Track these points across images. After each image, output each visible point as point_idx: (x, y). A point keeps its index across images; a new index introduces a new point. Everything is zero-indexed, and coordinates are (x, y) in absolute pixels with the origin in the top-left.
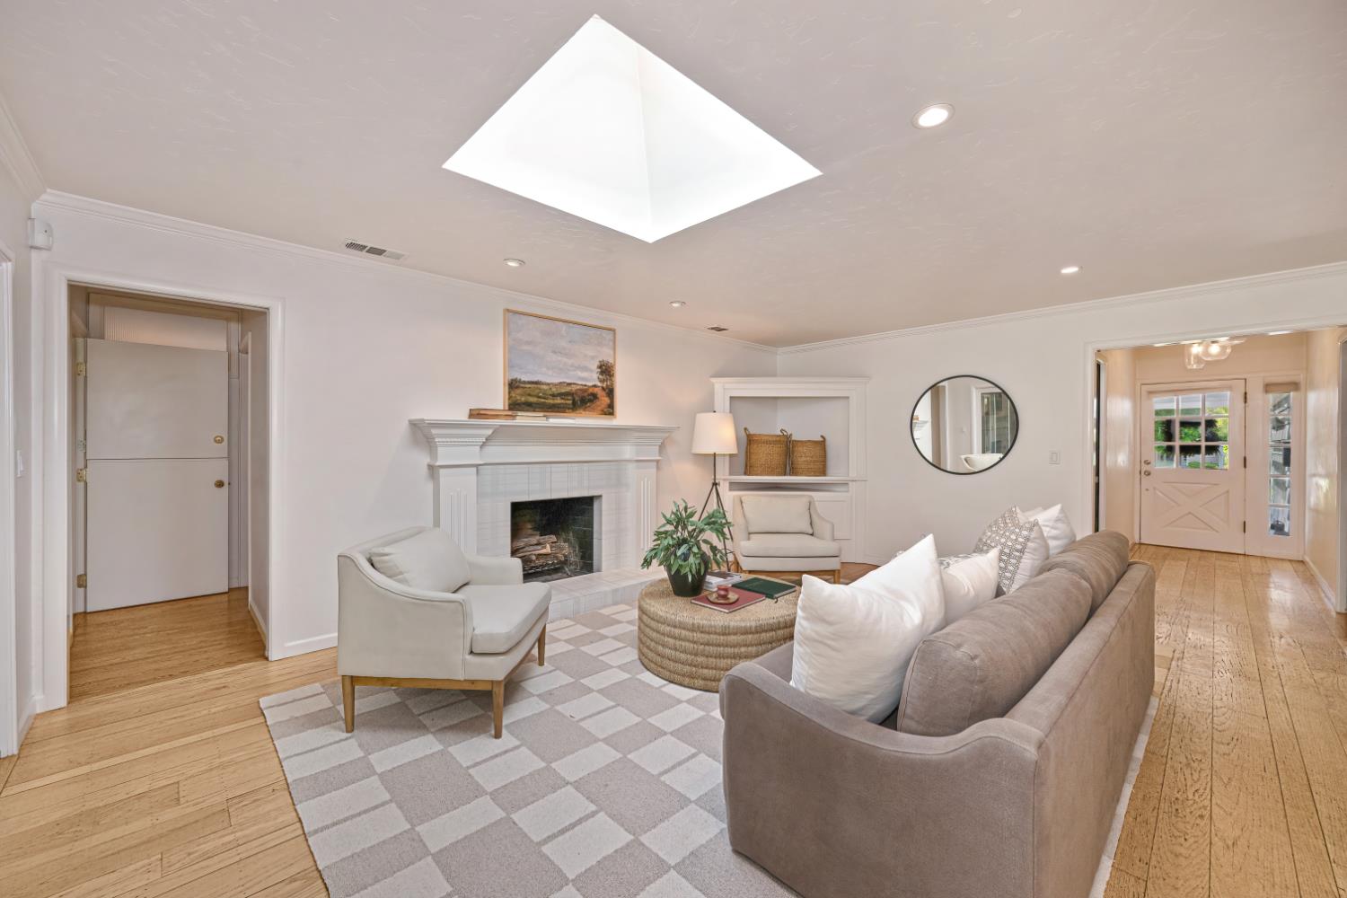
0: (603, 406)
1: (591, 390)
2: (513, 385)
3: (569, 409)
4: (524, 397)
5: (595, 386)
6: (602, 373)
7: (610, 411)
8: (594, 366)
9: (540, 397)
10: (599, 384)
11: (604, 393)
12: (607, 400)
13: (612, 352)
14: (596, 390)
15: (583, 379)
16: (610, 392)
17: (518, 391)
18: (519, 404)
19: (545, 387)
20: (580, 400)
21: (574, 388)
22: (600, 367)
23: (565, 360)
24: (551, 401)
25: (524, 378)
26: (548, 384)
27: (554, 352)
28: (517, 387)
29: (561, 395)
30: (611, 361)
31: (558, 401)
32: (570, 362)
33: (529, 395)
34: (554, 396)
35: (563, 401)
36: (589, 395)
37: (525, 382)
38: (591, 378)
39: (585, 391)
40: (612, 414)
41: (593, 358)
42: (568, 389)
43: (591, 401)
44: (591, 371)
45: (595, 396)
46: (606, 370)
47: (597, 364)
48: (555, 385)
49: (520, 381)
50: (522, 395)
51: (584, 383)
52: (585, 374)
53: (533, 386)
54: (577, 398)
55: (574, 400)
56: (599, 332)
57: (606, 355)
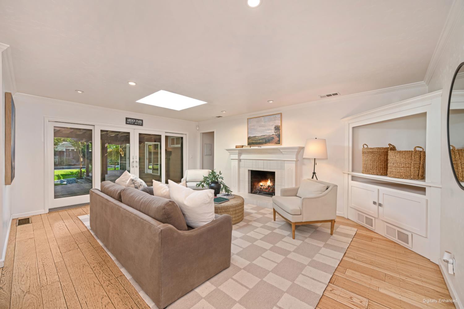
0: (276, 141)
1: (271, 136)
2: (249, 138)
3: (264, 143)
4: (252, 142)
5: (273, 135)
6: (275, 130)
7: (279, 142)
8: (273, 128)
9: (256, 141)
10: (275, 134)
11: (276, 137)
12: (278, 139)
13: (280, 122)
14: (273, 136)
15: (269, 133)
16: (279, 136)
17: (250, 140)
18: (250, 143)
19: (257, 138)
20: (267, 140)
21: (266, 136)
22: (275, 128)
23: (263, 128)
24: (259, 142)
25: (252, 136)
26: (258, 137)
27: (260, 127)
28: (250, 139)
29: (262, 139)
30: (279, 125)
31: (261, 141)
32: (265, 128)
33: (253, 140)
34: (260, 140)
35: (262, 141)
36: (271, 138)
37: (252, 137)
38: (271, 132)
39: (270, 137)
40: (279, 143)
41: (272, 125)
42: (263, 137)
43: (272, 140)
44: (271, 130)
45: (273, 138)
46: (277, 128)
47: (274, 127)
48: (260, 136)
49: (251, 137)
50: (251, 141)
51: (269, 134)
52: (270, 131)
53: (253, 138)
54: (267, 139)
55: (266, 140)
56: (274, 116)
57: (278, 123)
